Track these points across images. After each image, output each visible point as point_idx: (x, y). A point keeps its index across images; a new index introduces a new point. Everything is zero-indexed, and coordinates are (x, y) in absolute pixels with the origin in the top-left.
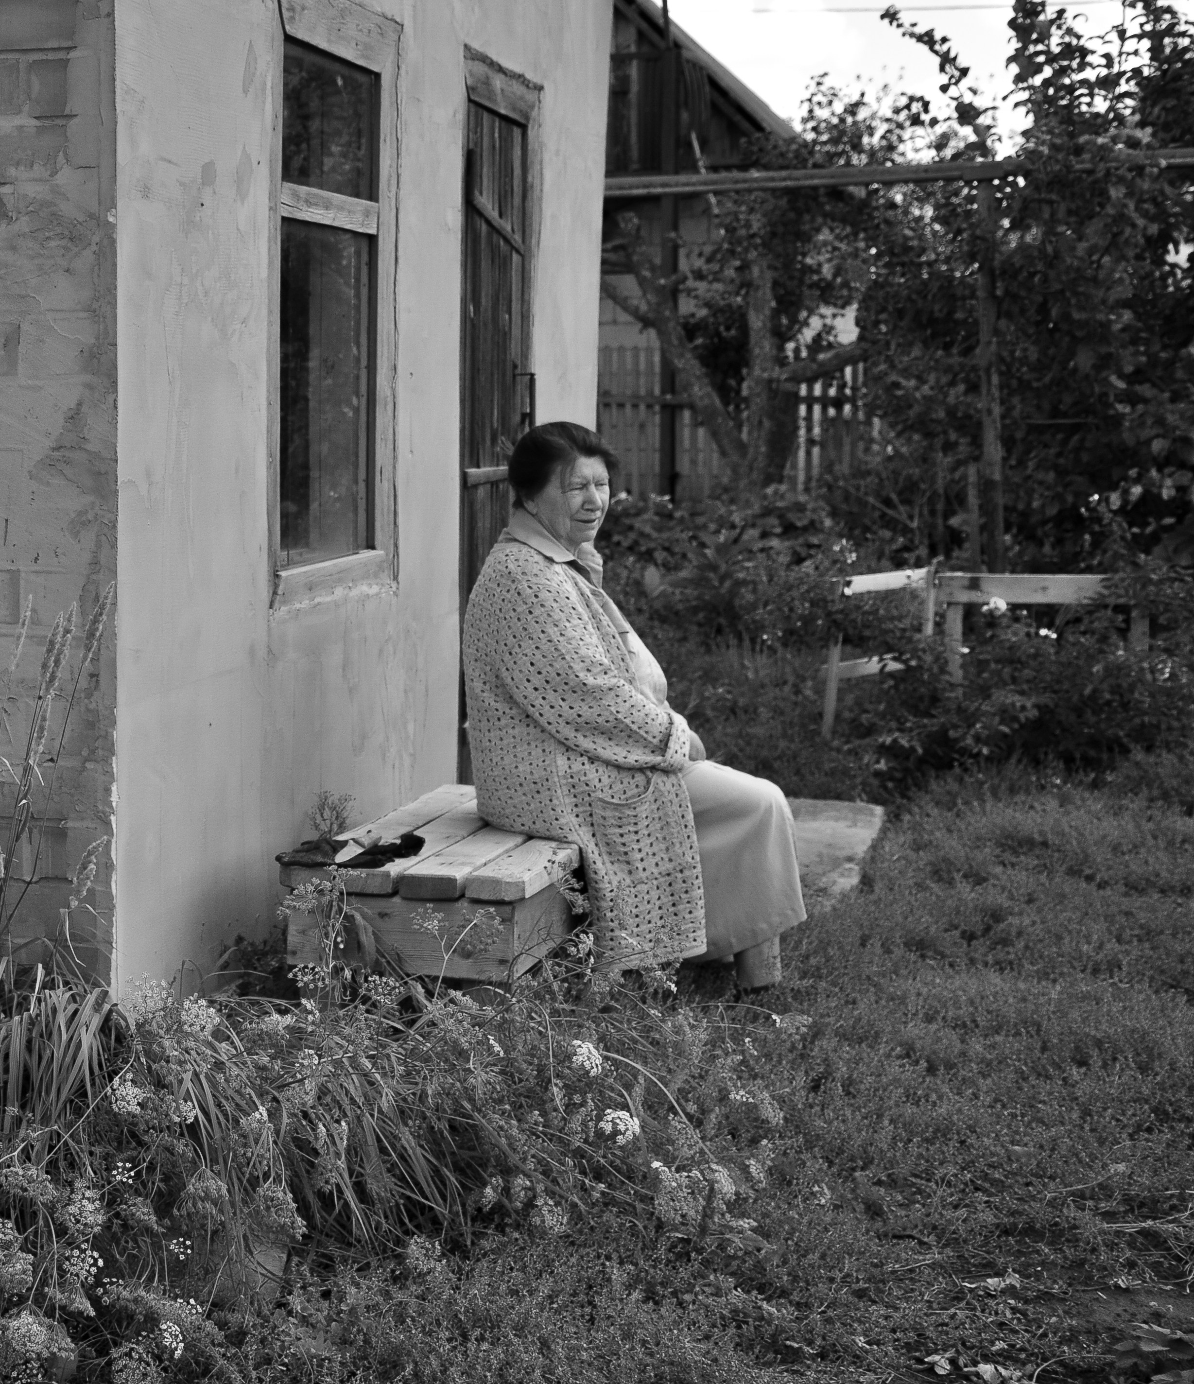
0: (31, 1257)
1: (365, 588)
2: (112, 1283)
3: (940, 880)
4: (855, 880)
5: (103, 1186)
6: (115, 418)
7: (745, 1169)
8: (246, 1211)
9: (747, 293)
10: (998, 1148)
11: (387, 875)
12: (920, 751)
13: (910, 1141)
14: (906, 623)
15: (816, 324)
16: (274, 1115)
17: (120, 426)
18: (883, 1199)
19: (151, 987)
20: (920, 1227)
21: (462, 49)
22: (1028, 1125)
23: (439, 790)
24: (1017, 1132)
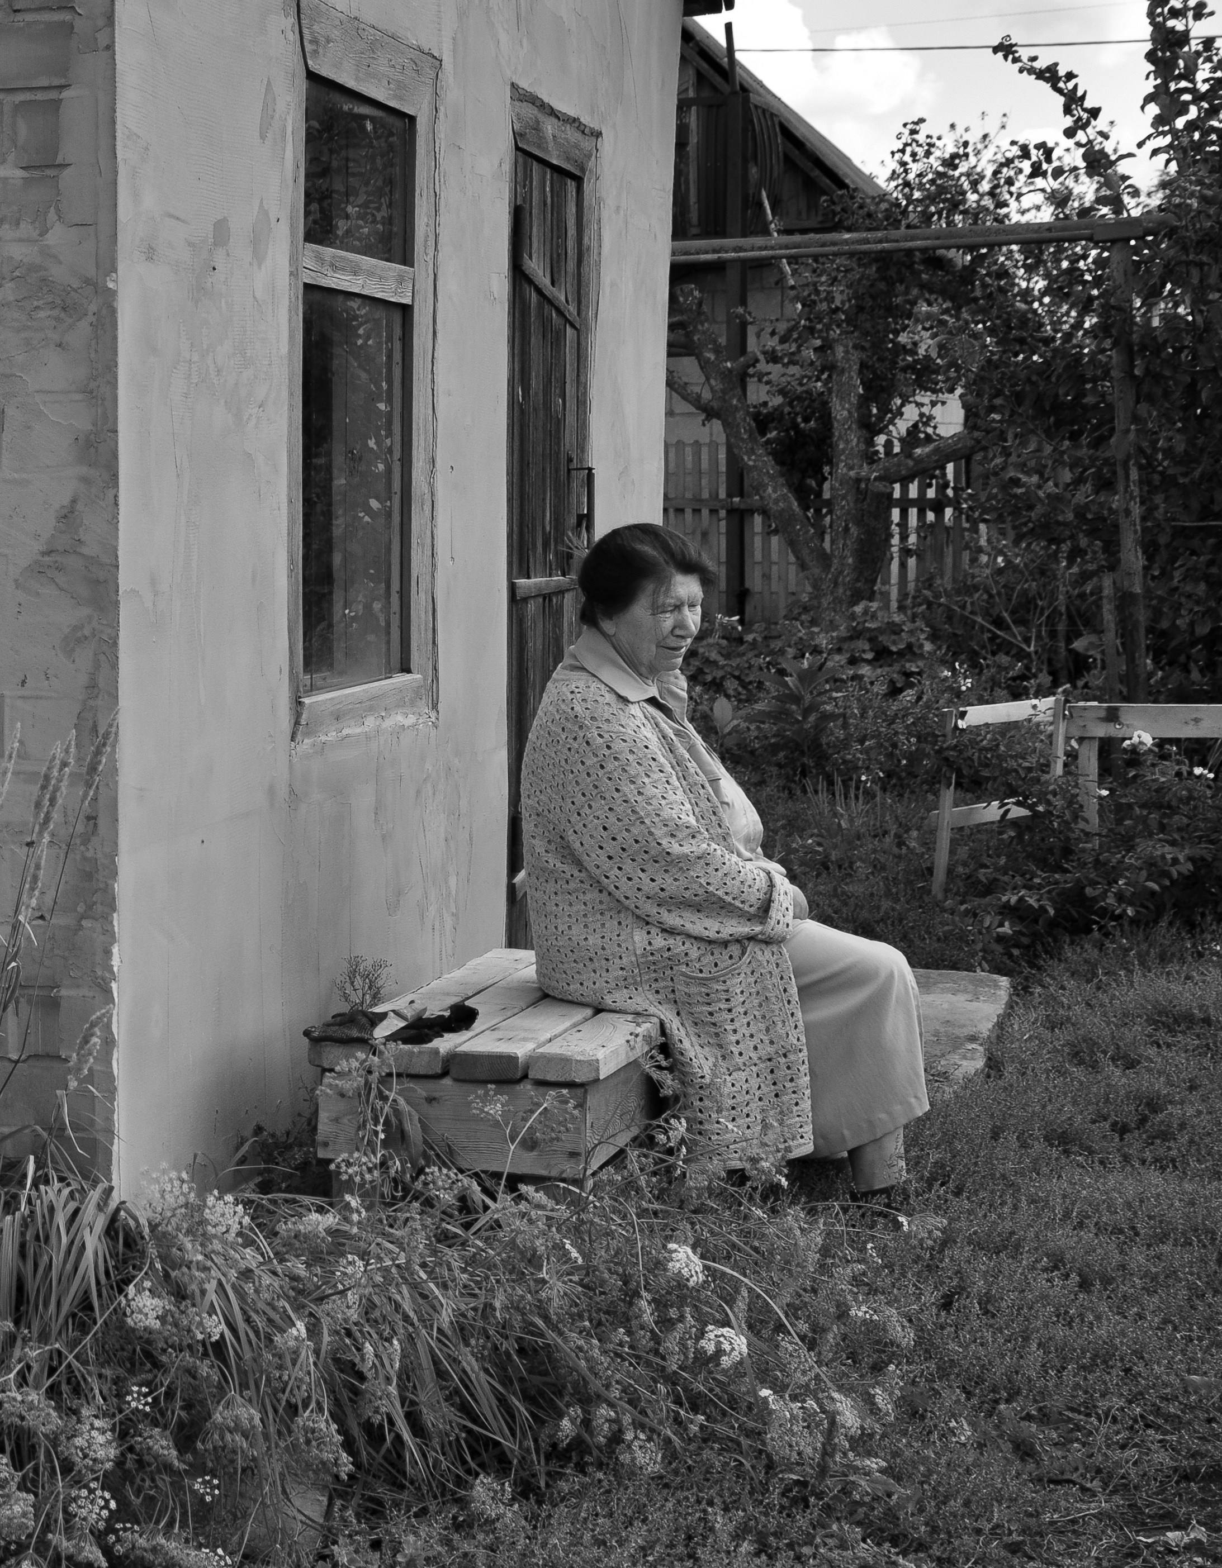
0: (32, 1497)
1: (399, 718)
2: (125, 1529)
3: (1081, 1062)
4: (980, 1063)
5: (114, 1415)
6: (115, 516)
7: (869, 1400)
8: (282, 1444)
9: (830, 376)
10: (1172, 1378)
11: (436, 1052)
12: (1052, 912)
13: (1064, 1368)
14: (1032, 761)
15: (911, 413)
16: (314, 1330)
17: (121, 526)
18: (1034, 1436)
19: (171, 1180)
20: (1081, 1470)
21: (508, 88)
22: (1207, 1350)
23: (489, 955)
24: (1193, 1360)
